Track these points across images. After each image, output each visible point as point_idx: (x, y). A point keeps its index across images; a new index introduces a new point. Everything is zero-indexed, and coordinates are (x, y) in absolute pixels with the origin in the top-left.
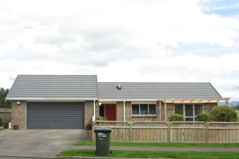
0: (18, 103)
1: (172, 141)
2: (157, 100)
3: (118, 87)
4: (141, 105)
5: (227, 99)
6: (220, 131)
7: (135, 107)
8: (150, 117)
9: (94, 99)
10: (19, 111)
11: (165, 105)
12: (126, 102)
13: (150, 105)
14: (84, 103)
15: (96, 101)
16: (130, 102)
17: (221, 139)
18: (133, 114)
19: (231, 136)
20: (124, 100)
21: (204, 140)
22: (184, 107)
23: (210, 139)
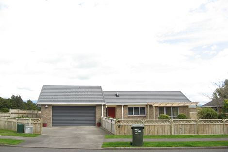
0: (46, 106)
1: (173, 134)
2: (146, 104)
3: (116, 95)
4: (135, 108)
5: (197, 103)
6: (207, 126)
7: (130, 109)
8: (141, 117)
9: (103, 104)
10: (47, 113)
11: (154, 108)
12: (124, 106)
13: (141, 108)
14: (95, 106)
15: (104, 105)
16: (126, 106)
17: (207, 132)
18: (129, 114)
19: (215, 129)
20: (123, 104)
21: (196, 132)
22: (165, 109)
23: (200, 132)
